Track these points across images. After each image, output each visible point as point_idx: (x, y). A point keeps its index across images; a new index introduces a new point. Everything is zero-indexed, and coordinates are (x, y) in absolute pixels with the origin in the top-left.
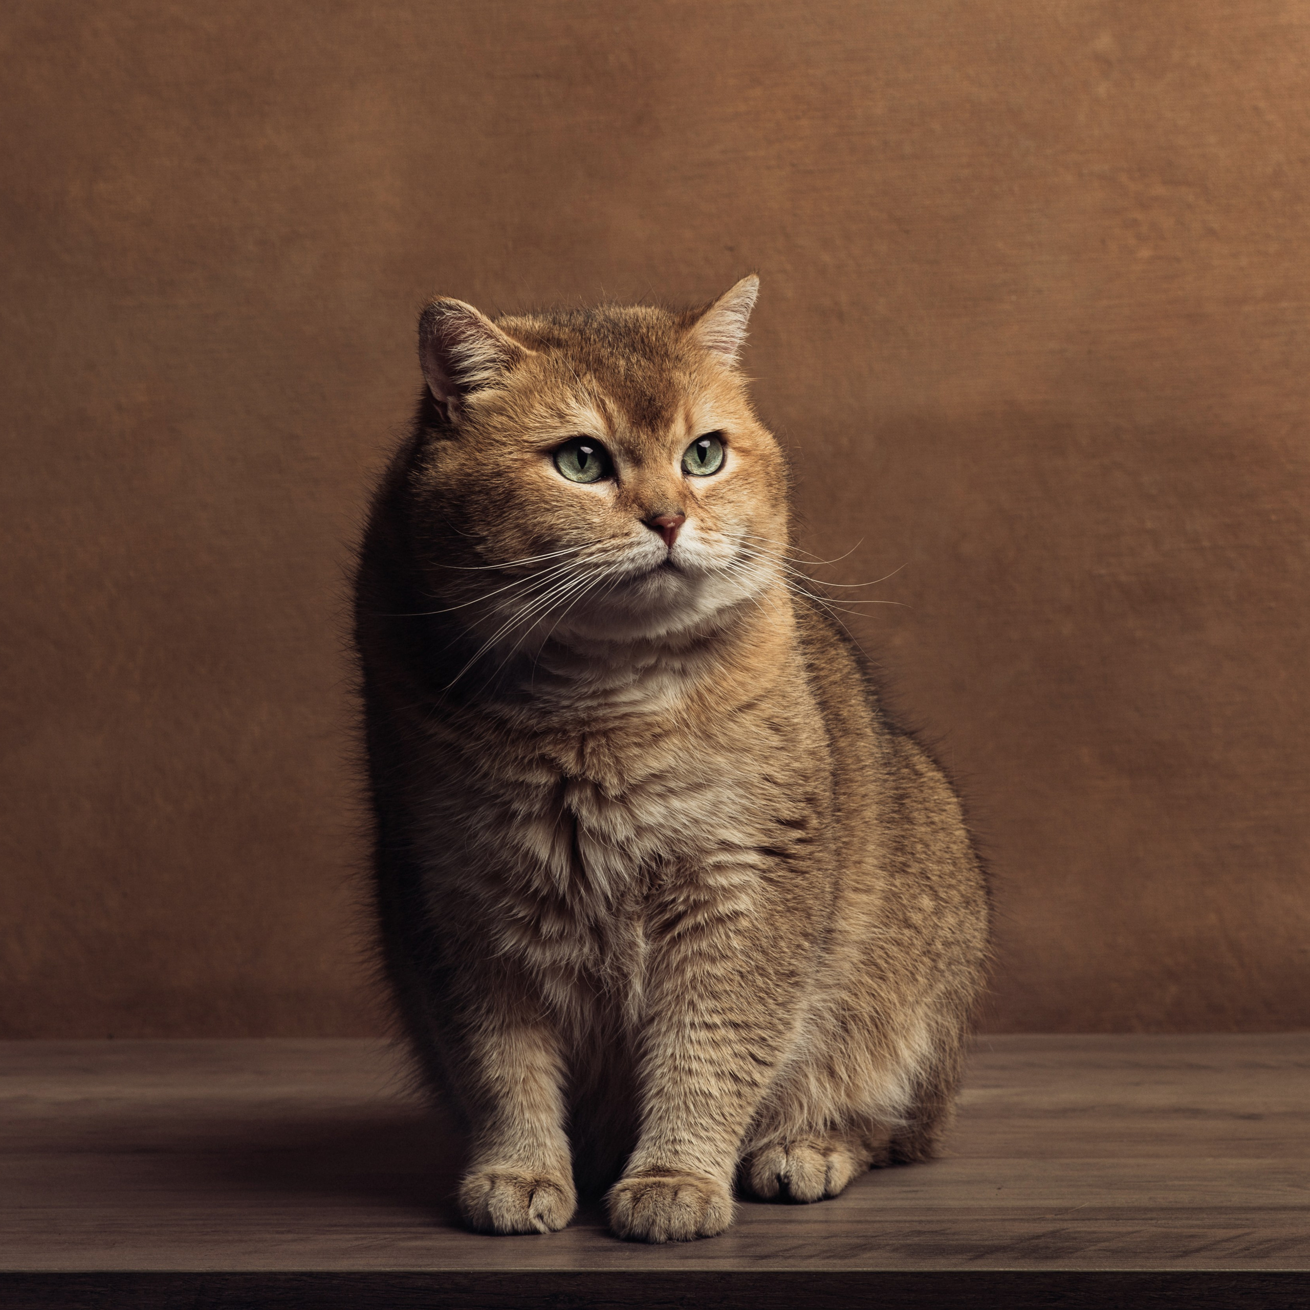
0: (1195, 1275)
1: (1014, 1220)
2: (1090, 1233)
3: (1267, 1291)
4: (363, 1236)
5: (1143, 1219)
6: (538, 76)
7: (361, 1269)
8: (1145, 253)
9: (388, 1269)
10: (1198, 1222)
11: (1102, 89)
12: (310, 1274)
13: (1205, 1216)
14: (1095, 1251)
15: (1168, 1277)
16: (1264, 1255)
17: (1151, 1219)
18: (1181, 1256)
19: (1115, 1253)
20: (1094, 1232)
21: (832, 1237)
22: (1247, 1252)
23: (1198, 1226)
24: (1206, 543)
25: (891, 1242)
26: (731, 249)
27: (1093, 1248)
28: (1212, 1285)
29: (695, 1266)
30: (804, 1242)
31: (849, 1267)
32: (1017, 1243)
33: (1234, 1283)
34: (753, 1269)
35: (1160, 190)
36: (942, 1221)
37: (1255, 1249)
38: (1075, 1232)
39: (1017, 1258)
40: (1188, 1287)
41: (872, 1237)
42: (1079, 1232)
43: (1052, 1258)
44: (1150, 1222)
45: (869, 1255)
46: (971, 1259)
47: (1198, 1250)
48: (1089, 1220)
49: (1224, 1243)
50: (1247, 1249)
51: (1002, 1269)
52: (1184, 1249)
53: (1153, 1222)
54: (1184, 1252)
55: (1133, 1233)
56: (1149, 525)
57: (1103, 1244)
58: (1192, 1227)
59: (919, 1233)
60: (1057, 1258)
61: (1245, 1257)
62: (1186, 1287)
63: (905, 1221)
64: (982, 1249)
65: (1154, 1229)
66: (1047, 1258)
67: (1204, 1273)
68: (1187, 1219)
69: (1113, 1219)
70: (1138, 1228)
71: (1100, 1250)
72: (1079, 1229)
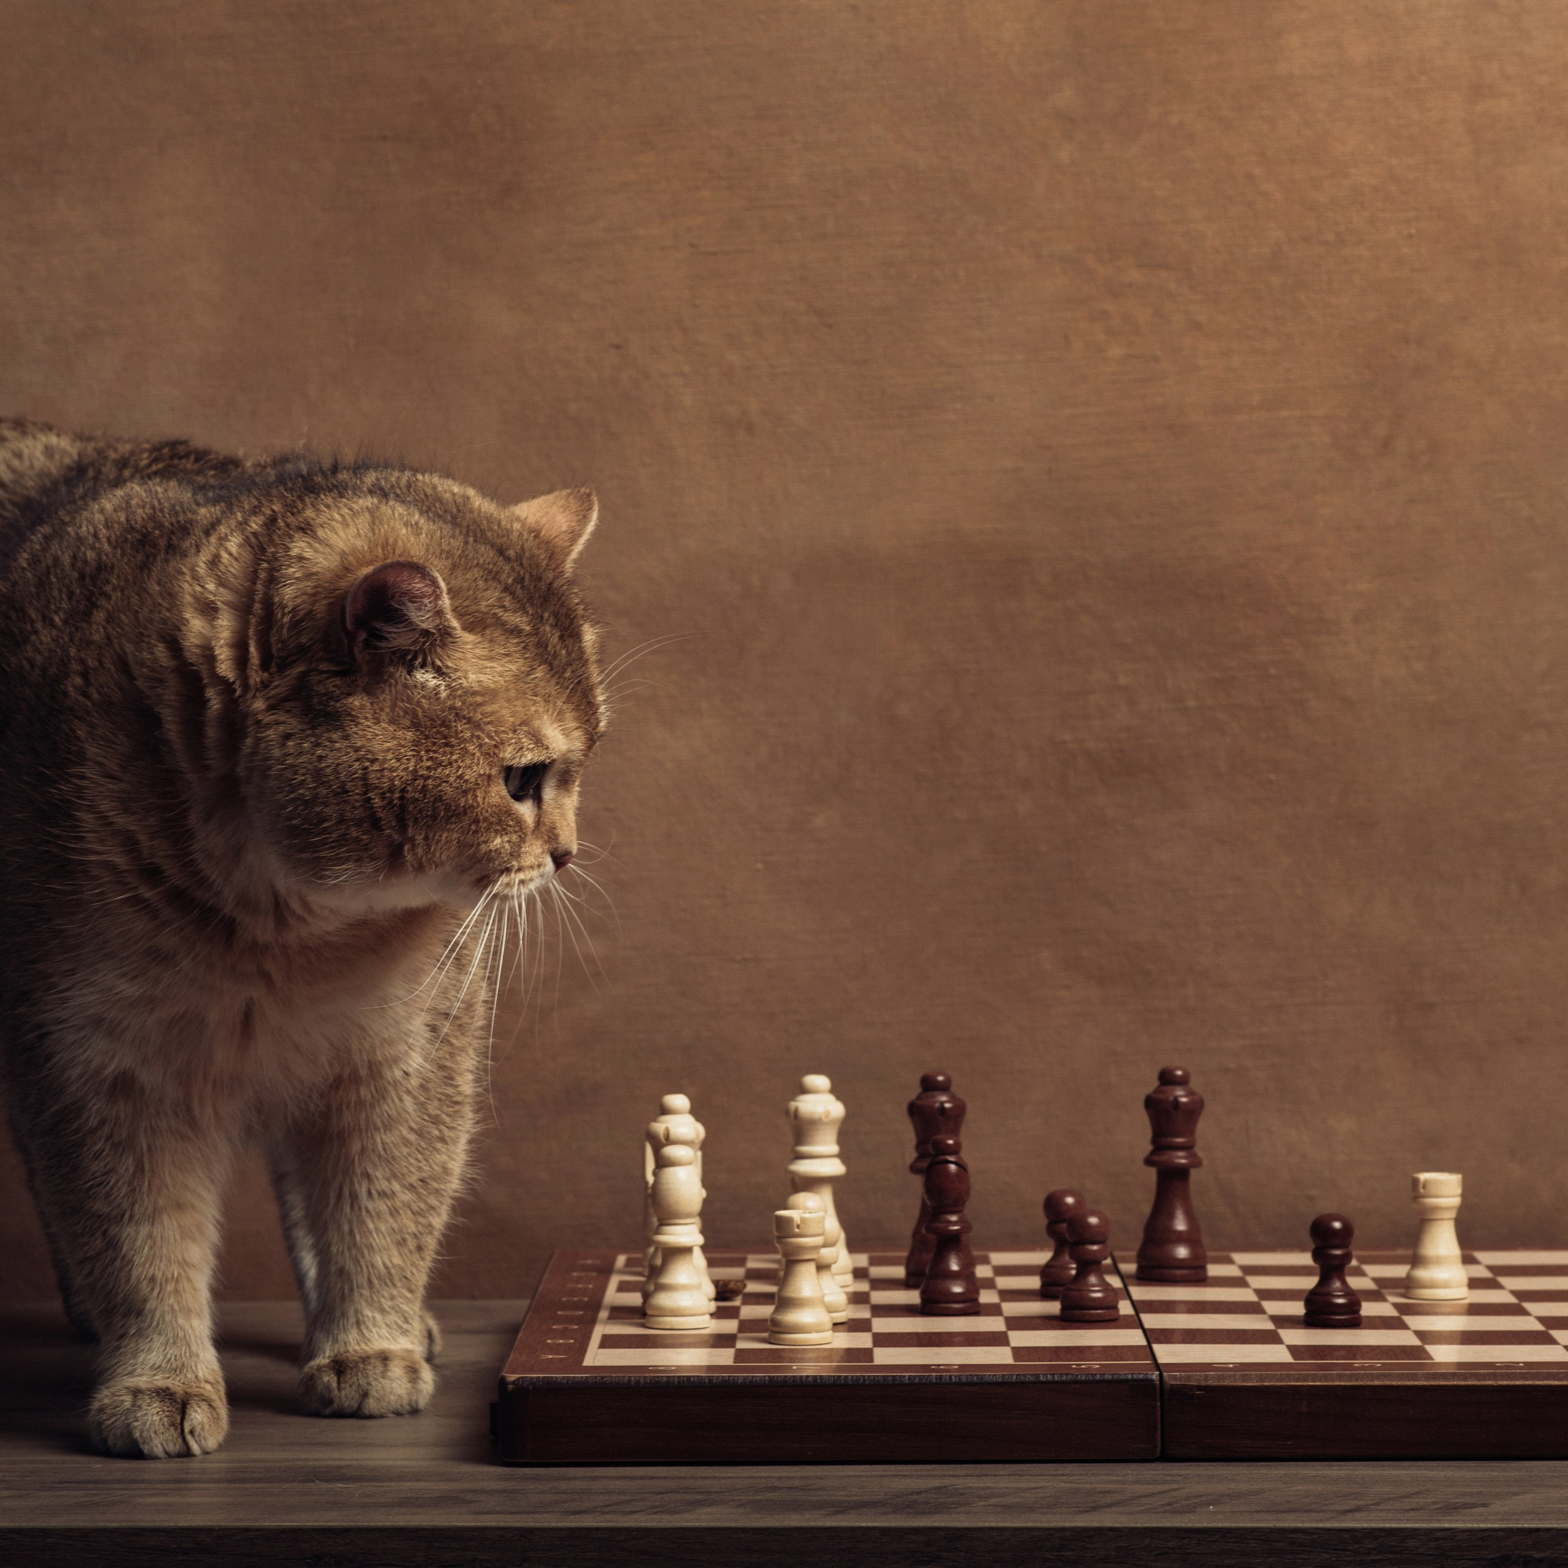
0: (1099, 1531)
1: (895, 1476)
2: (983, 1489)
3: (1188, 1551)
4: (96, 1492)
5: (1052, 1475)
6: (385, 138)
7: (81, 1524)
8: (1116, 351)
9: (114, 1525)
10: (1120, 1478)
11: (1064, 154)
12: (19, 1531)
13: (1129, 1472)
14: (984, 1506)
15: (1067, 1534)
16: (1190, 1510)
17: (1062, 1475)
18: (1087, 1511)
19: (1008, 1508)
20: (989, 1488)
21: (667, 1493)
22: (1168, 1508)
23: (1117, 1482)
24: (1192, 703)
25: (737, 1498)
26: (618, 347)
27: (983, 1503)
28: (1120, 1544)
29: (490, 1521)
30: (632, 1498)
31: (678, 1522)
32: (891, 1499)
33: (1147, 1541)
34: (560, 1525)
35: (1134, 275)
36: (807, 1478)
37: (1180, 1505)
38: (965, 1488)
39: (885, 1514)
40: (1091, 1546)
41: (717, 1493)
42: (971, 1488)
43: (929, 1513)
44: (1060, 1477)
45: (708, 1510)
46: (829, 1515)
47: (1109, 1506)
48: (986, 1475)
49: (1143, 1499)
50: (1170, 1504)
51: (864, 1525)
52: (1092, 1505)
53: (1064, 1478)
54: (1092, 1507)
55: (1035, 1488)
56: (1122, 680)
57: (995, 1500)
58: (1111, 1482)
59: (774, 1489)
60: (935, 1513)
61: (1164, 1512)
62: (1088, 1546)
63: (761, 1478)
64: (846, 1504)
65: (1063, 1485)
66: (923, 1513)
67: (1111, 1529)
68: (1106, 1475)
69: (1016, 1475)
70: (1043, 1484)
71: (989, 1505)
72: (971, 1485)
